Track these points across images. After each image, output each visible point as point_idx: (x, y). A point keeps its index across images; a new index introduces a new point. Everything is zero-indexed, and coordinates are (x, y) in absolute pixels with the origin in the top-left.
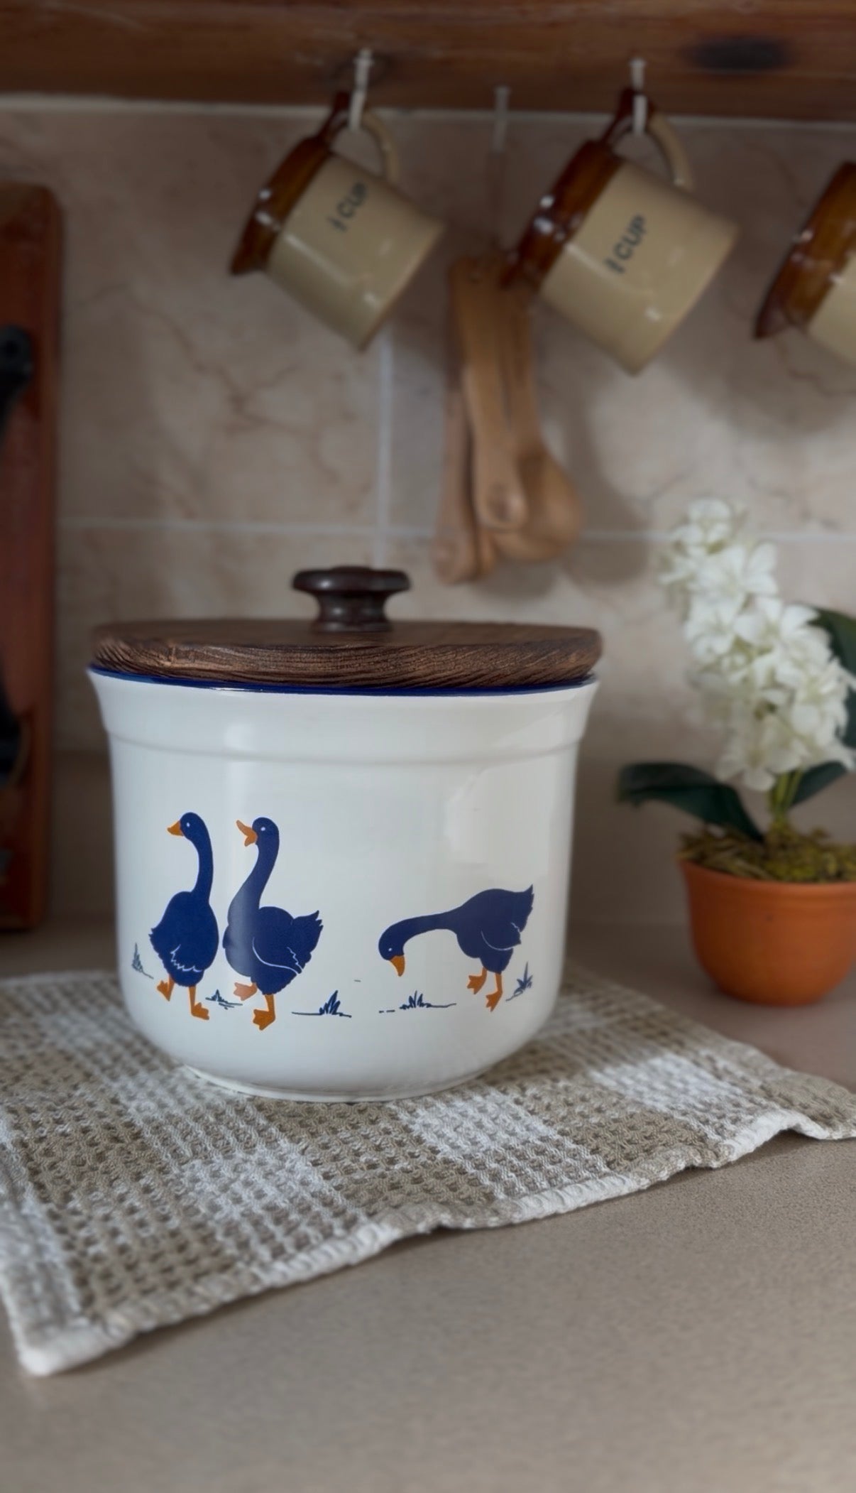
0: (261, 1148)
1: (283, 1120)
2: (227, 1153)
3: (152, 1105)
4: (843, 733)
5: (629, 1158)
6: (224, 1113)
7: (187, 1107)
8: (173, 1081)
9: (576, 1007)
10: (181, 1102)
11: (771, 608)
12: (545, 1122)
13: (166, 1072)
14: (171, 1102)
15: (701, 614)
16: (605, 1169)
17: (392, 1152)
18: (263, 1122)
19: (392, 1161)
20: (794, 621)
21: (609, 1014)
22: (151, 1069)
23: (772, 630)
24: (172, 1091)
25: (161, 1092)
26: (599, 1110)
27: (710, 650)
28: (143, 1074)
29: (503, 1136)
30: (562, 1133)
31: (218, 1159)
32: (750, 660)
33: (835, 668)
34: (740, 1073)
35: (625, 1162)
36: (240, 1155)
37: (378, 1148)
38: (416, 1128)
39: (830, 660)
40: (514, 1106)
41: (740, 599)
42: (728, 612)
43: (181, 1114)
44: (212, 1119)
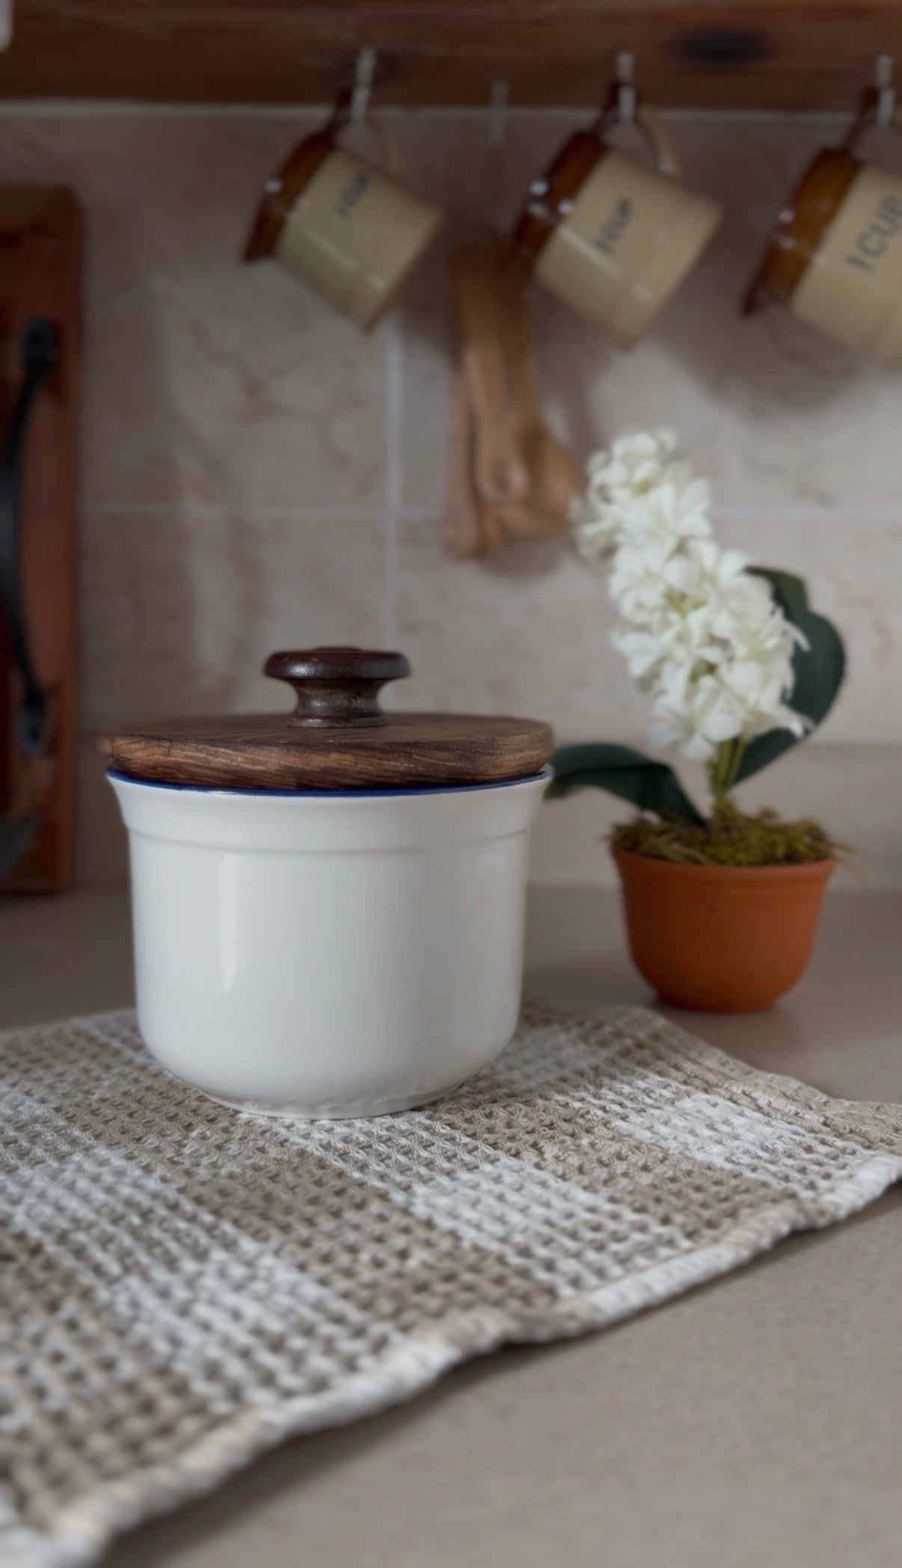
0: (218, 1255)
1: (236, 1213)
2: (172, 1264)
3: (48, 1211)
4: (789, 695)
5: (711, 1224)
6: (150, 1211)
7: (97, 1204)
8: (68, 1175)
9: (562, 1038)
10: (85, 1198)
11: (707, 552)
12: (585, 1188)
13: (55, 1164)
14: (73, 1204)
15: (627, 564)
16: (686, 1244)
17: (400, 1242)
18: (208, 1218)
19: (403, 1255)
20: (730, 566)
21: (603, 1044)
22: (37, 1163)
23: (708, 577)
24: (71, 1187)
25: (55, 1192)
26: (645, 1168)
27: (640, 606)
28: (25, 1172)
29: (538, 1211)
30: (613, 1200)
31: (161, 1275)
32: (683, 614)
33: (778, 620)
34: (792, 1108)
35: (708, 1233)
36: (189, 1266)
37: (380, 1240)
38: (420, 1210)
39: (773, 613)
40: (536, 1172)
41: (671, 544)
42: (655, 557)
43: (91, 1216)
44: (136, 1220)
